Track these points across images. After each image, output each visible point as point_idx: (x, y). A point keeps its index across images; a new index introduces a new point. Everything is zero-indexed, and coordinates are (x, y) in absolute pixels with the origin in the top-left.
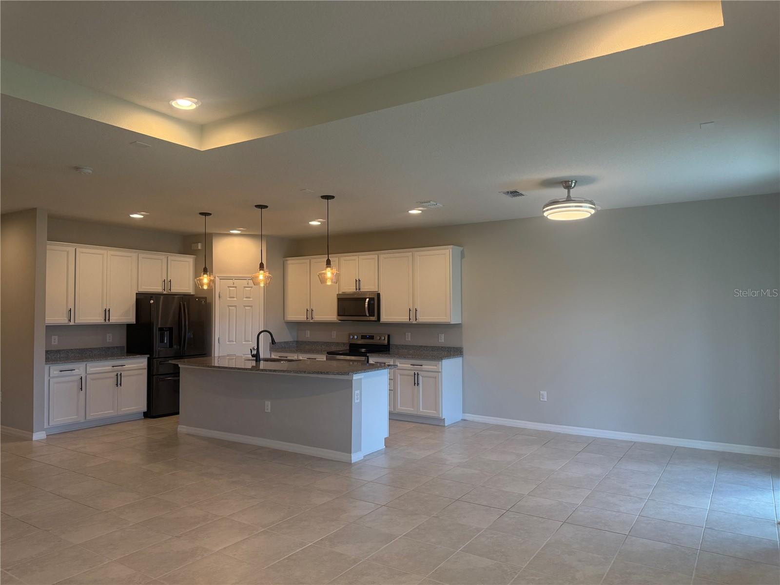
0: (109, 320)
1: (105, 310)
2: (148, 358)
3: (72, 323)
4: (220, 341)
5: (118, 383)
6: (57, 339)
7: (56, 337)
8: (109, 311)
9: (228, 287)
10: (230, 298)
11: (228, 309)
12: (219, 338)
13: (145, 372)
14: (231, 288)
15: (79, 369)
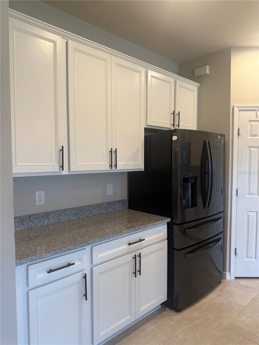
0: (116, 166)
1: (111, 152)
2: (168, 223)
3: (65, 172)
4: (238, 194)
5: (137, 271)
6: (43, 197)
7: (43, 193)
8: (116, 152)
9: (250, 121)
10: (252, 135)
11: (248, 150)
12: (237, 190)
13: (165, 244)
14: (252, 123)
15: (80, 260)
